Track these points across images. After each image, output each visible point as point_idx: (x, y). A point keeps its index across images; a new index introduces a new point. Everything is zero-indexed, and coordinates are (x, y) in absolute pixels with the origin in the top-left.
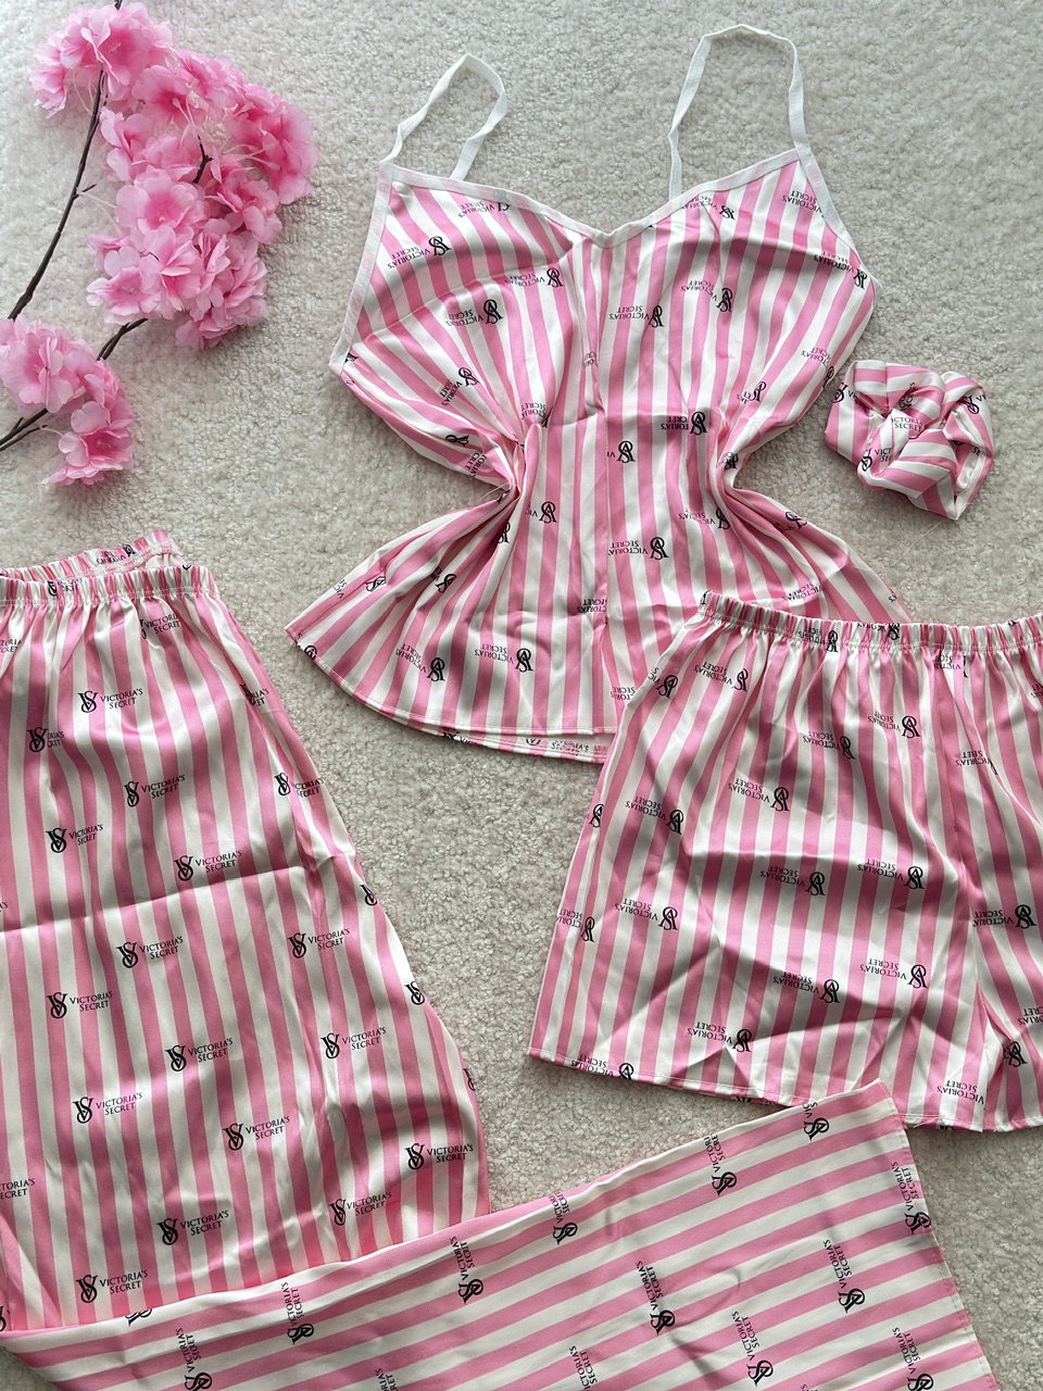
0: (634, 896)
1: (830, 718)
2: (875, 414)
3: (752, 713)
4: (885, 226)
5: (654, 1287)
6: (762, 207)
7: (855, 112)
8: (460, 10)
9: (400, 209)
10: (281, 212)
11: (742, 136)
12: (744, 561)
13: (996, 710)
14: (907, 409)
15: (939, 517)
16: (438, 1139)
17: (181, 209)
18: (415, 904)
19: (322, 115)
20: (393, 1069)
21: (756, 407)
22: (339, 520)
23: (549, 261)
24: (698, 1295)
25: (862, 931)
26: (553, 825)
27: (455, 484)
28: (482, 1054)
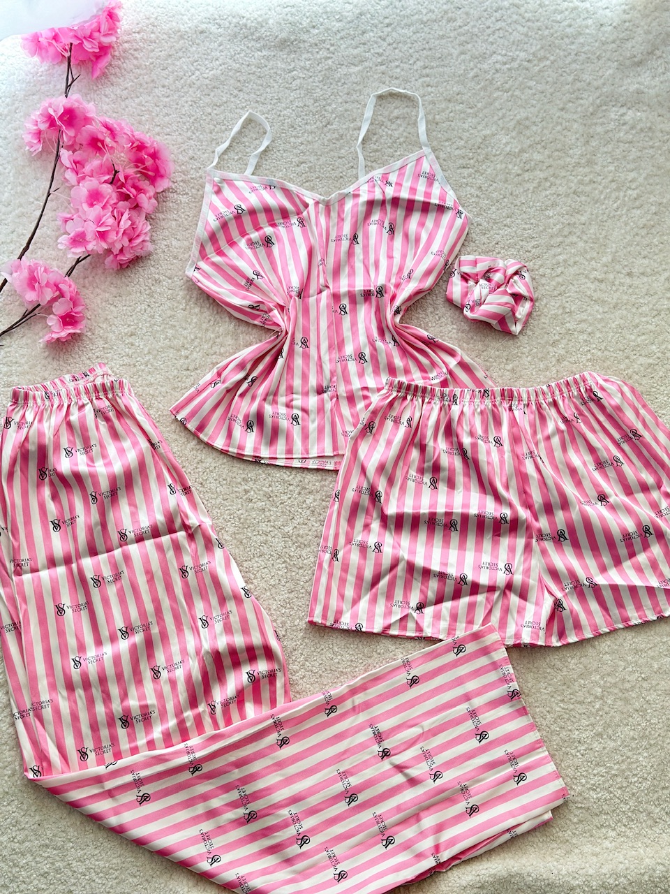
0: (358, 537)
1: (456, 439)
2: (471, 283)
3: (415, 439)
4: (472, 187)
5: (379, 737)
6: (407, 181)
7: (453, 130)
8: (245, 89)
9: (218, 192)
10: (156, 196)
11: (395, 145)
12: (408, 362)
13: (542, 431)
14: (489, 280)
15: (507, 333)
17: (105, 198)
18: (245, 548)
19: (176, 146)
20: (237, 632)
21: (409, 282)
22: (195, 353)
23: (298, 214)
24: (402, 739)
25: (479, 549)
26: (315, 504)
27: (255, 331)
28: (284, 623)
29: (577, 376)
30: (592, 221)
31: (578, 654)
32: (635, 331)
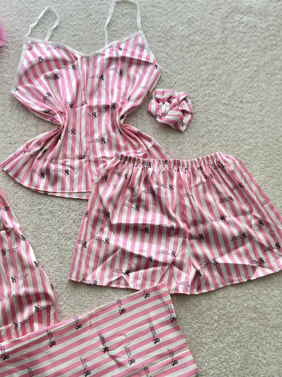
0: (98, 235)
1: (150, 185)
2: (161, 103)
3: (129, 185)
4: (163, 53)
5: (103, 341)
6: (130, 48)
7: (155, 22)
9: (30, 49)
11: (125, 28)
12: (127, 144)
13: (194, 182)
14: (170, 102)
15: (179, 131)
16: (43, 304)
18: (37, 240)
19: (8, 23)
20: (30, 285)
21: (128, 102)
22: (15, 135)
23: (72, 63)
24: (115, 342)
25: (159, 243)
26: (76, 217)
27: (47, 124)
28: (56, 280)
29: (213, 154)
30: (224, 73)
31: (207, 298)
32: (243, 132)
